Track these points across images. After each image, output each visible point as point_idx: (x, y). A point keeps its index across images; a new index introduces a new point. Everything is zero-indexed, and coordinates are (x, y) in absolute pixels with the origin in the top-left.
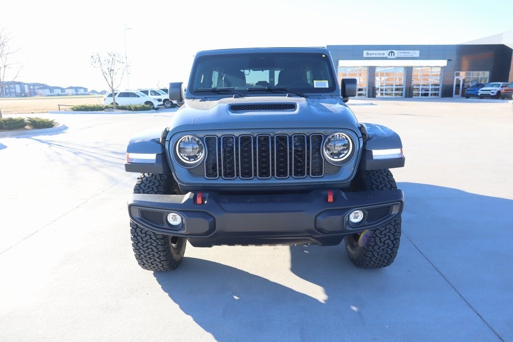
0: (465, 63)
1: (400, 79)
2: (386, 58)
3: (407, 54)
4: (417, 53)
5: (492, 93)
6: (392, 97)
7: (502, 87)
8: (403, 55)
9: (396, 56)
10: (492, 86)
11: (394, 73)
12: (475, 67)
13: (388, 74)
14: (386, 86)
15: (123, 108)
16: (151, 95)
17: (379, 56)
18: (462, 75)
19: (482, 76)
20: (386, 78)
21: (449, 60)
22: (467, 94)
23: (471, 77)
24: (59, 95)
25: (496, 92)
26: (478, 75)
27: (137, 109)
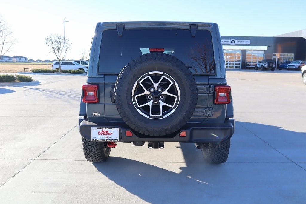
0: (279, 48)
1: (239, 58)
2: (230, 45)
3: (243, 42)
4: (249, 42)
5: (295, 67)
6: (233, 69)
7: (301, 63)
8: (240, 43)
9: (236, 43)
10: (295, 63)
11: (234, 54)
12: (285, 50)
13: (231, 54)
14: (229, 61)
15: (65, 72)
16: (82, 64)
17: (225, 43)
18: (278, 56)
19: (290, 57)
20: (230, 57)
21: (269, 46)
22: (280, 68)
23: (283, 57)
24: (7, 62)
25: (297, 67)
26: (287, 56)
27: (74, 73)
